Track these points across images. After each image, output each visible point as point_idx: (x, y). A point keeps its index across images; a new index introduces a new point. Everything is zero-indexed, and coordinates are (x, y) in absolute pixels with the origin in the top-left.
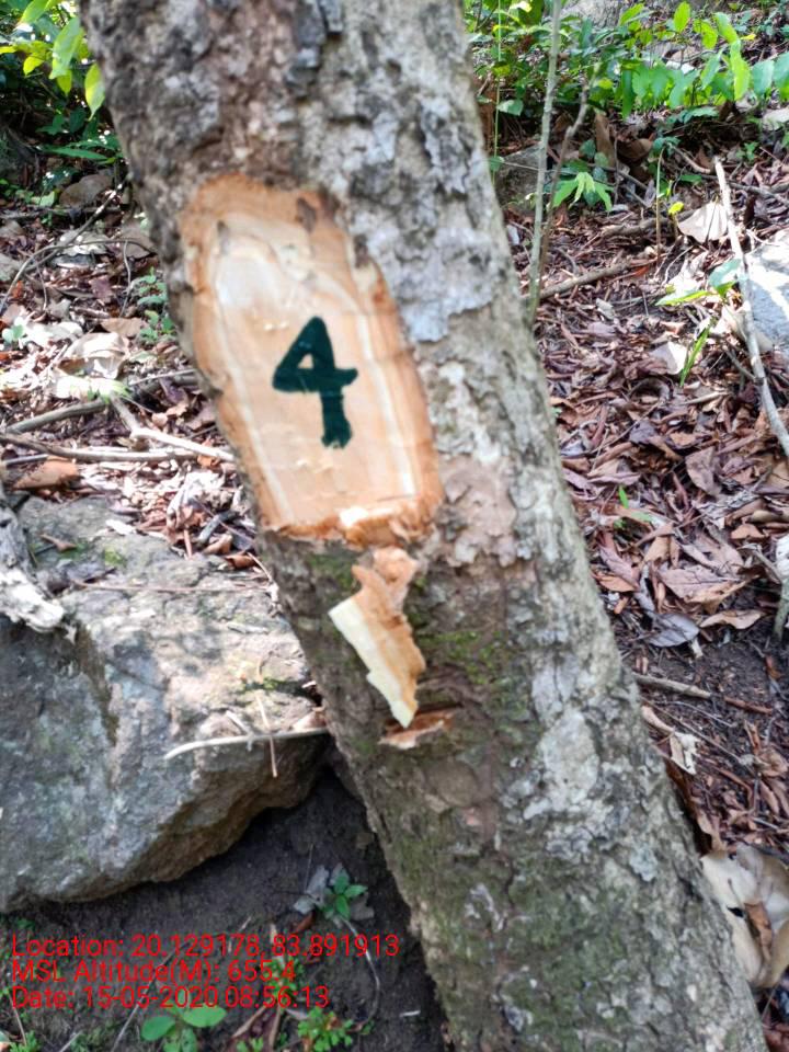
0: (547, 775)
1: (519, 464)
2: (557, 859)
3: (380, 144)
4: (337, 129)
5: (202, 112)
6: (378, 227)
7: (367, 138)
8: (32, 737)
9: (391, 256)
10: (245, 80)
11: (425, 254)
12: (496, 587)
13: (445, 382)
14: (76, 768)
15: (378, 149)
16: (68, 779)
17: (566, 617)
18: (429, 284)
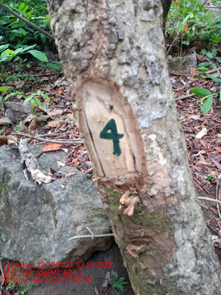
0: (178, 263)
1: (173, 165)
2: (180, 290)
3: (133, 71)
4: (120, 66)
5: (82, 62)
6: (131, 94)
7: (129, 69)
8: (36, 222)
9: (135, 103)
10: (95, 53)
11: (145, 102)
12: (164, 203)
13: (150, 139)
14: (46, 233)
15: (132, 72)
16: (44, 235)
17: (187, 213)
18: (146, 111)
